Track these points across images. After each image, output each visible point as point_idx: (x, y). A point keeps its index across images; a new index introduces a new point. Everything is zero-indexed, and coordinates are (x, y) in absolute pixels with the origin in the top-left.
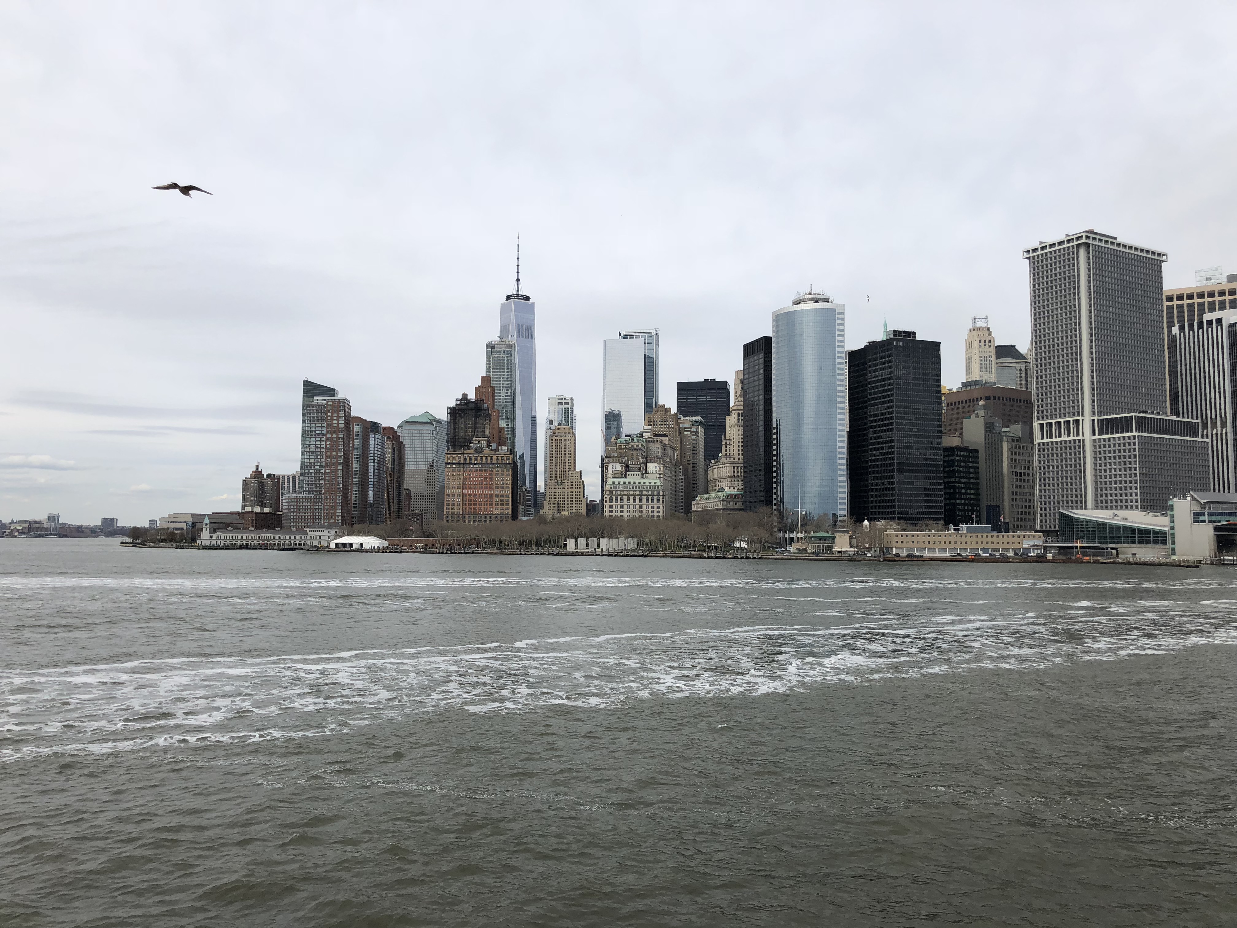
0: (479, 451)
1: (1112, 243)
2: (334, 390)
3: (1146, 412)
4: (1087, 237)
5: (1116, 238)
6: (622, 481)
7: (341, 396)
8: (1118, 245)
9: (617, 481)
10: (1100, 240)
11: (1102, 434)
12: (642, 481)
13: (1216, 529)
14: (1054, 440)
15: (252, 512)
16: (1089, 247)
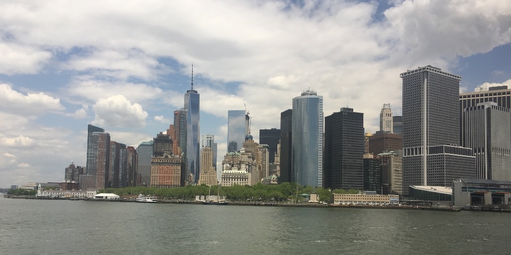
0: (167, 157)
1: (438, 72)
2: (102, 129)
3: (450, 145)
4: (428, 69)
5: (440, 69)
6: (229, 171)
7: (106, 132)
8: (441, 72)
9: (227, 171)
10: (433, 70)
11: (431, 154)
12: (238, 171)
13: (471, 194)
14: (411, 156)
15: (66, 183)
16: (428, 73)
